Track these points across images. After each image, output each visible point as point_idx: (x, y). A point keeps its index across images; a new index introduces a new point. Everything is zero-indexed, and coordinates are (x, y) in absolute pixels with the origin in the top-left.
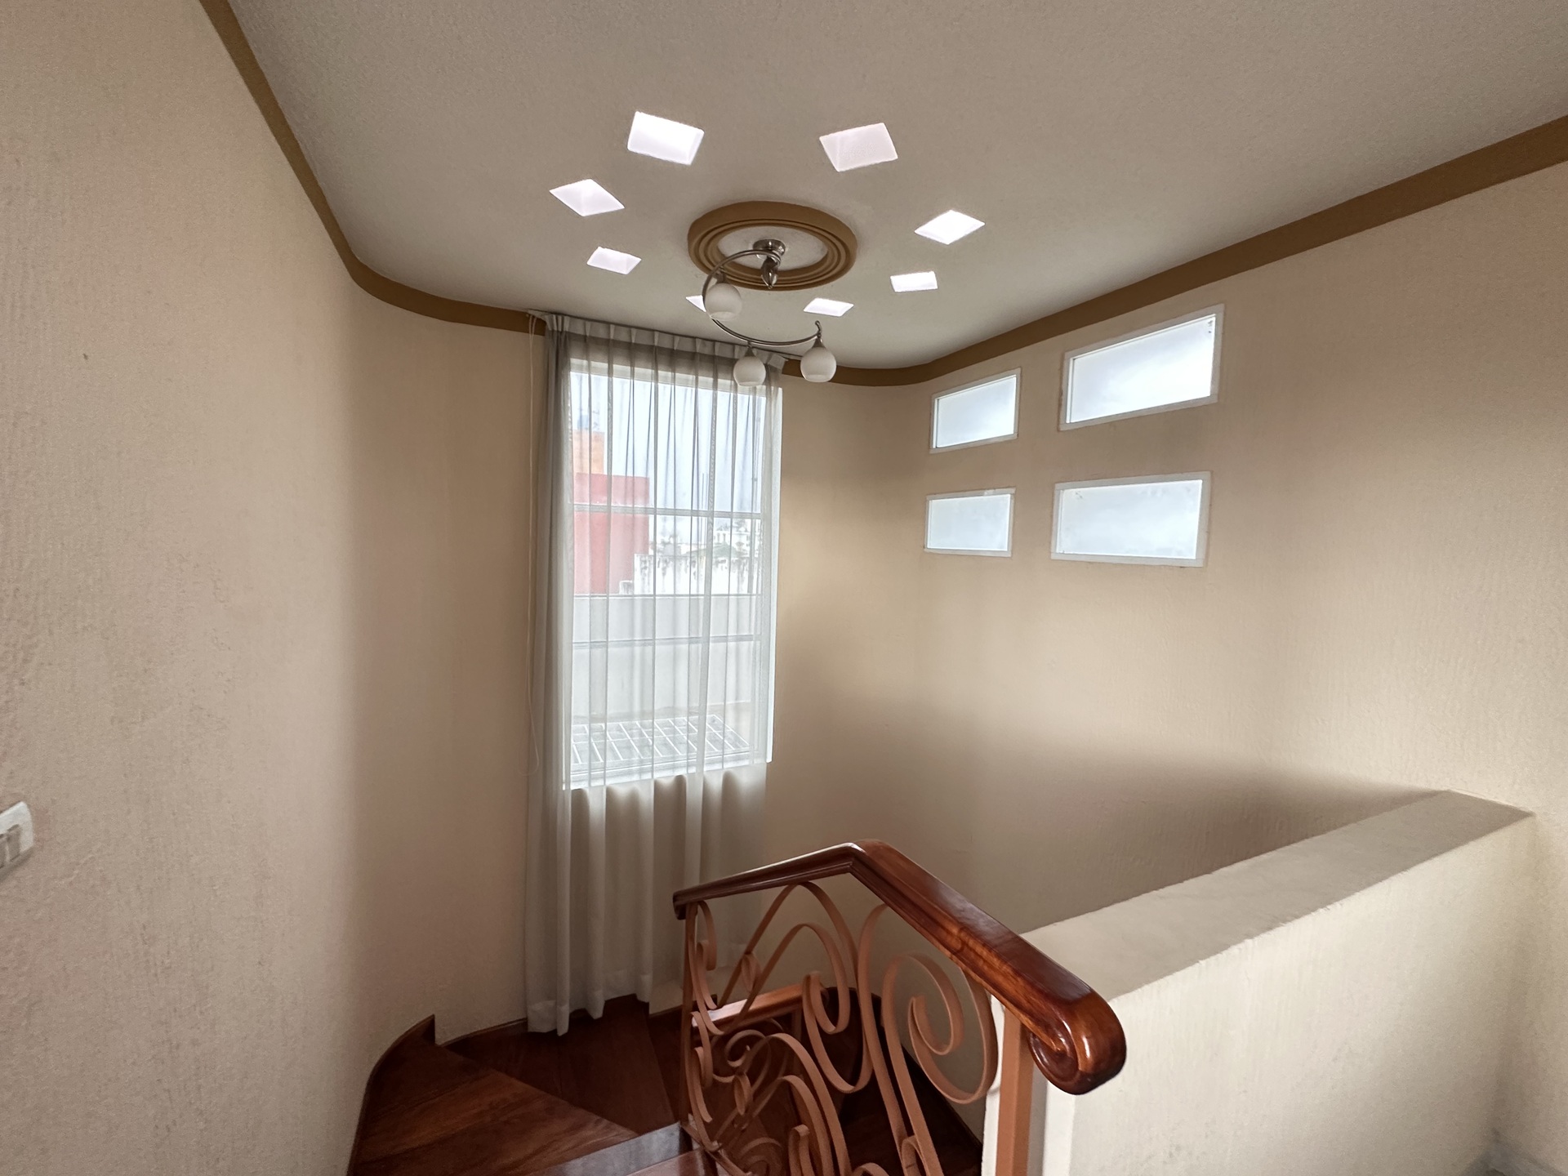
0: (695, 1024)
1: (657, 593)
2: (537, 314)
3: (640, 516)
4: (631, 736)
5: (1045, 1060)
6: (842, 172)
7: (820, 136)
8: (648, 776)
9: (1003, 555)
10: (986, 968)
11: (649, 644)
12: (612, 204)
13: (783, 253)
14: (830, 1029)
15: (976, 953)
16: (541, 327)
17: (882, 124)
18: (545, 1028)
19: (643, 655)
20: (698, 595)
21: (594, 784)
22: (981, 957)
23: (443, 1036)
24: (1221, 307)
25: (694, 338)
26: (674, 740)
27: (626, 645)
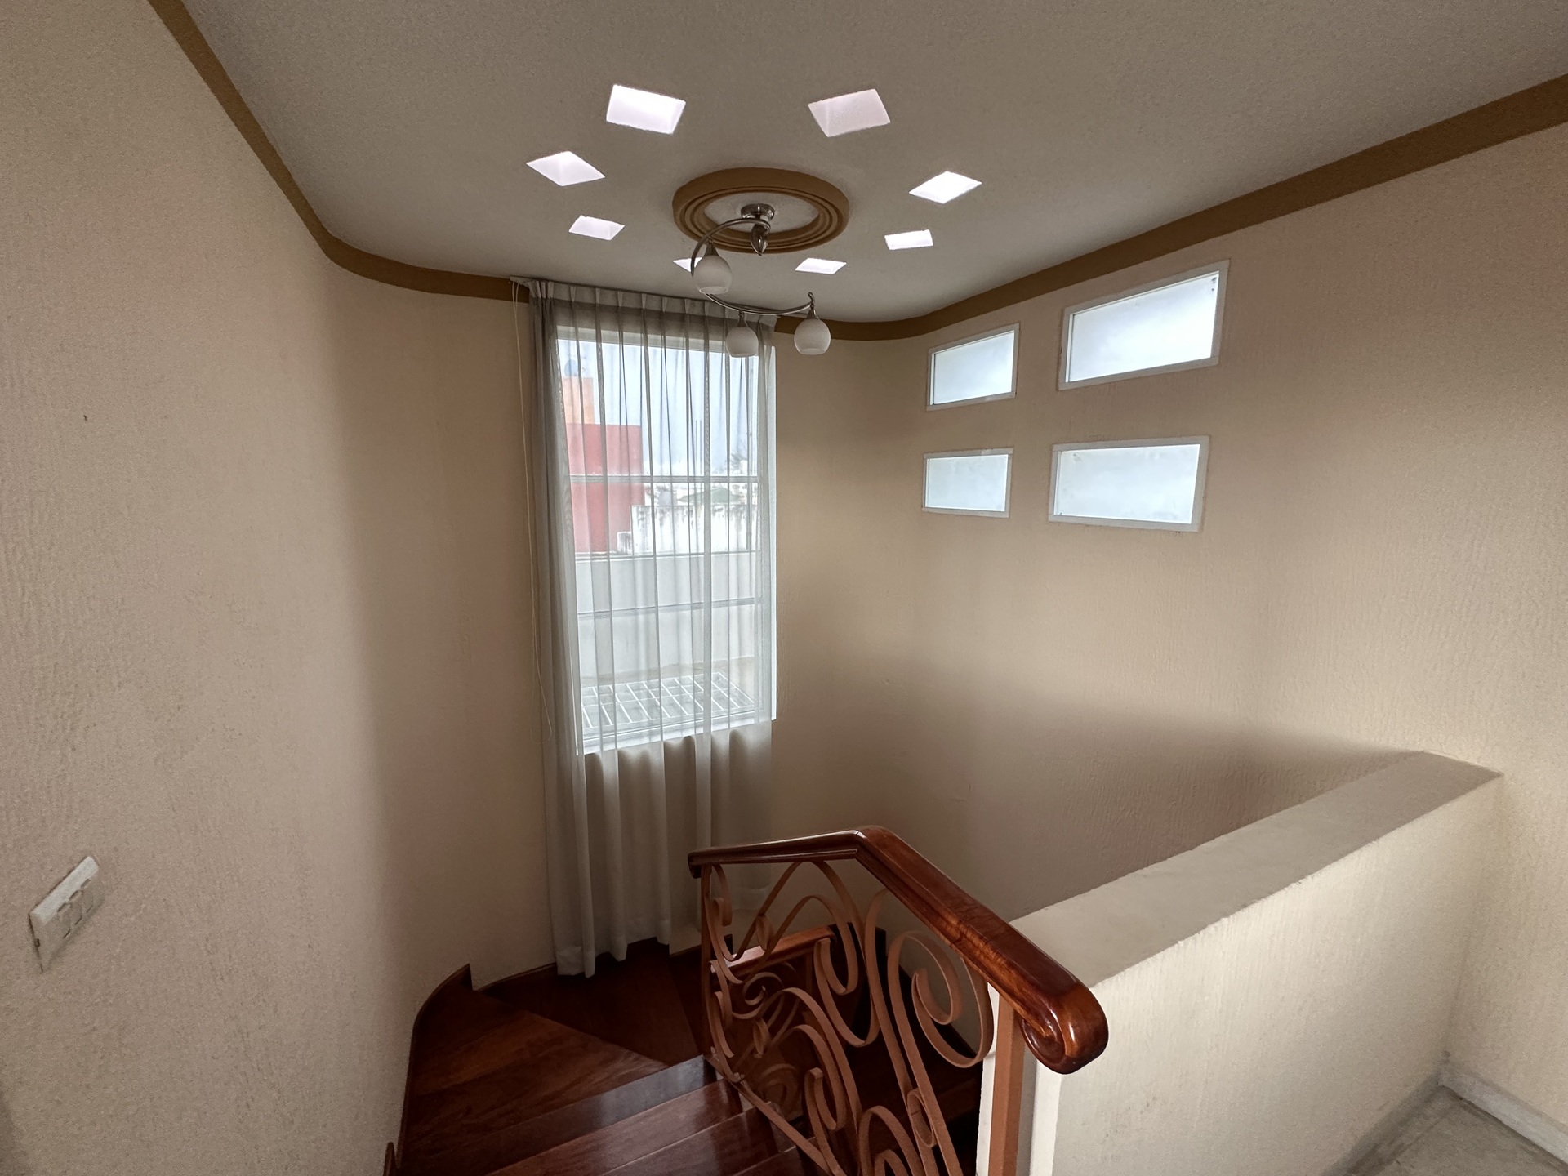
0: (713, 970)
1: (657, 554)
2: (520, 281)
3: (636, 484)
4: (639, 696)
5: (1035, 1042)
6: (832, 138)
7: (808, 103)
8: (657, 739)
9: (1001, 516)
10: (982, 957)
11: (653, 612)
12: (592, 174)
13: (772, 217)
14: (841, 990)
15: (974, 945)
16: (524, 294)
17: (874, 91)
18: (574, 971)
19: (647, 623)
20: (698, 554)
21: (606, 748)
22: (978, 947)
23: (479, 982)
24: (1225, 264)
25: (682, 298)
26: (680, 700)
27: (631, 614)
